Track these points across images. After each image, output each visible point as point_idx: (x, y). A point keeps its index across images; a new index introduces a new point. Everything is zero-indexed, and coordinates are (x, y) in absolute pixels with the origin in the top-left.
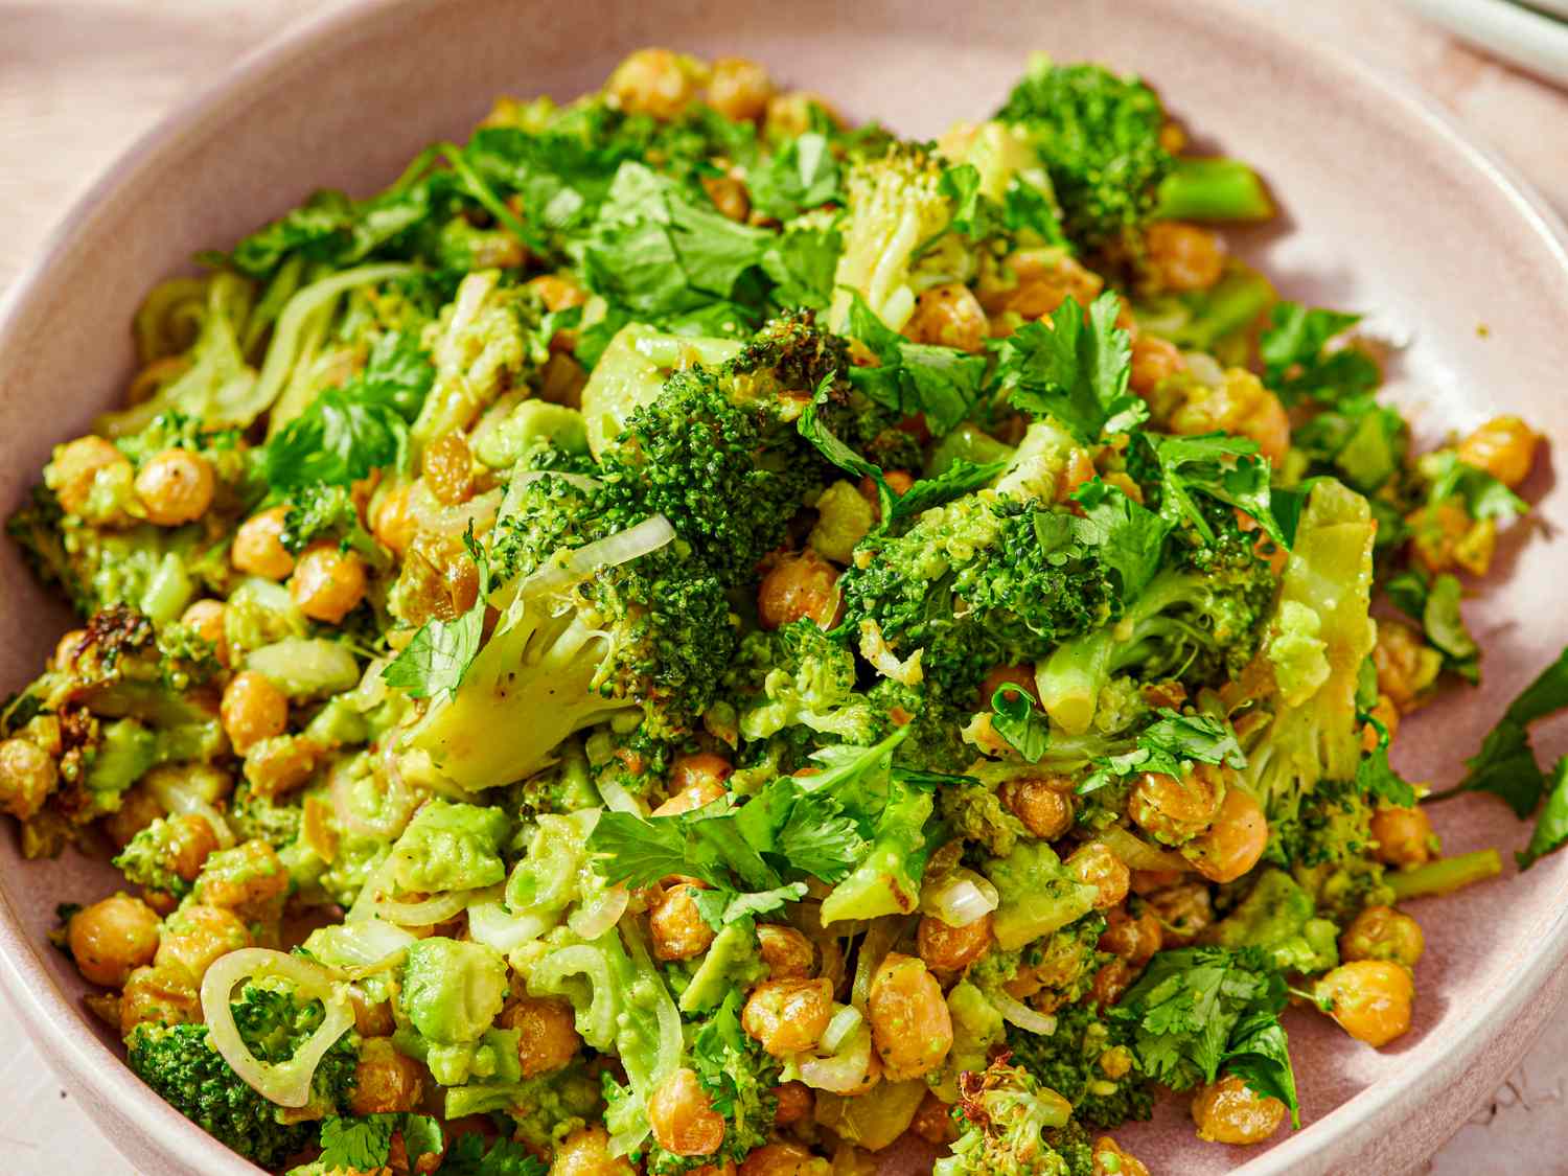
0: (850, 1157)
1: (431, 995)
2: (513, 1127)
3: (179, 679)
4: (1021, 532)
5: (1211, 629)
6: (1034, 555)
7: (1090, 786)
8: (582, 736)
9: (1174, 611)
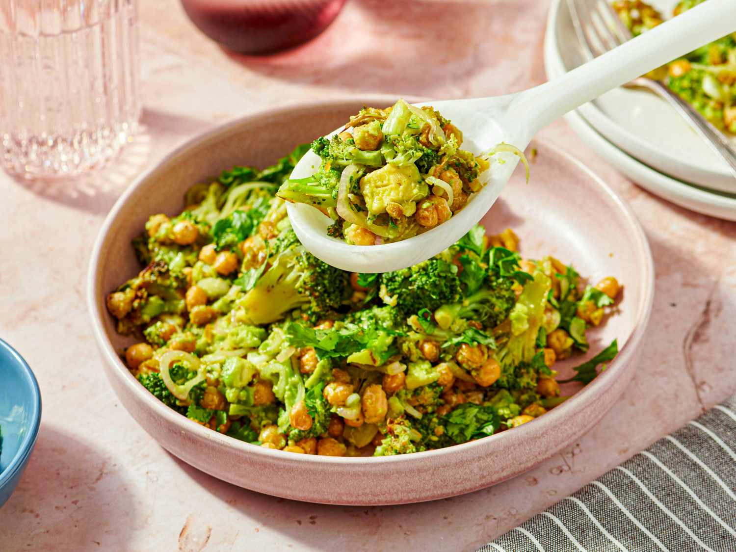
0: (353, 448)
1: (230, 372)
2: (250, 421)
3: (175, 284)
4: (434, 265)
5: (493, 309)
6: (436, 272)
7: (445, 345)
8: (292, 311)
9: (484, 302)
